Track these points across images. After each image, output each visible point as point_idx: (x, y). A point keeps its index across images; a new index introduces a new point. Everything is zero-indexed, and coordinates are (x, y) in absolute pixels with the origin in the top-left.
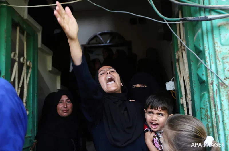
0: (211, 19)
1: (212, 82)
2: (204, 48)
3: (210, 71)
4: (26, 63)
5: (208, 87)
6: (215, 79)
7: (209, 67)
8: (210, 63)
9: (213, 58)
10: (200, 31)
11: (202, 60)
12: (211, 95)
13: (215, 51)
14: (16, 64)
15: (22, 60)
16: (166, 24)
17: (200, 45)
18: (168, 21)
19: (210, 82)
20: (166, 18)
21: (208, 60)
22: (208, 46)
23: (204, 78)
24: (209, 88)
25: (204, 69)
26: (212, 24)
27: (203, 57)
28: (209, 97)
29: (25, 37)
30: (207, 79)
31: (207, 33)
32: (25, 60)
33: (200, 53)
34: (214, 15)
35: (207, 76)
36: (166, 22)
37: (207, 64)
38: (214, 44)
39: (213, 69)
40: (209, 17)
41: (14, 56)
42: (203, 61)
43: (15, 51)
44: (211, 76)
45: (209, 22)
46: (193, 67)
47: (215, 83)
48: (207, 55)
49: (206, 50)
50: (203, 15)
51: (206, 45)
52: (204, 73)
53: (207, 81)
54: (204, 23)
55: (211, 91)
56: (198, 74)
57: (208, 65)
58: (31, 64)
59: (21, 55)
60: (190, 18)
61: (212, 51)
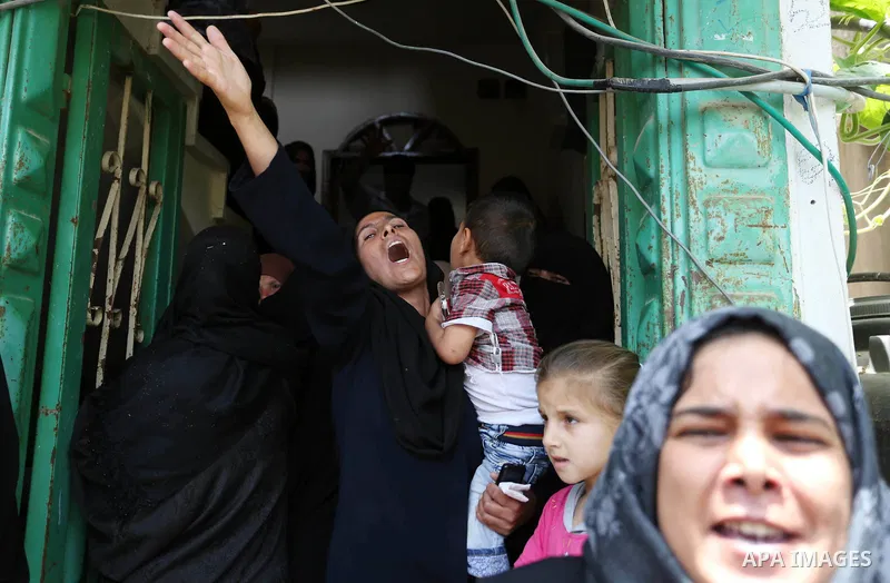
0: (678, 89)
1: (674, 268)
2: (658, 171)
3: (669, 239)
4: (145, 187)
5: (661, 282)
6: (681, 260)
7: (668, 229)
8: (672, 214)
9: (680, 202)
10: (650, 123)
11: (651, 205)
12: (666, 308)
13: (687, 182)
14: (116, 187)
15: (132, 177)
16: (558, 93)
17: (648, 160)
18: (562, 86)
19: (667, 268)
20: (555, 76)
21: (666, 205)
22: (670, 166)
23: (653, 258)
24: (664, 287)
25: (654, 232)
26: (683, 102)
27: (655, 199)
28: (661, 311)
29: (147, 110)
30: (661, 259)
31: (670, 123)
32: (143, 180)
33: (648, 185)
34: (691, 79)
35: (660, 252)
36: (558, 90)
37: (663, 217)
38: (686, 161)
39: (679, 233)
40: (675, 81)
41: (112, 162)
42: (652, 210)
43: (115, 147)
44: (670, 252)
45: (675, 96)
46: (629, 227)
47: (680, 274)
48: (664, 191)
49: (662, 176)
50: (661, 75)
51: (664, 162)
52: (654, 243)
53: (661, 267)
54: (662, 97)
55: (668, 295)
56: (637, 246)
57: (665, 221)
58: (161, 191)
59: (132, 160)
60: (619, 81)
61: (678, 179)
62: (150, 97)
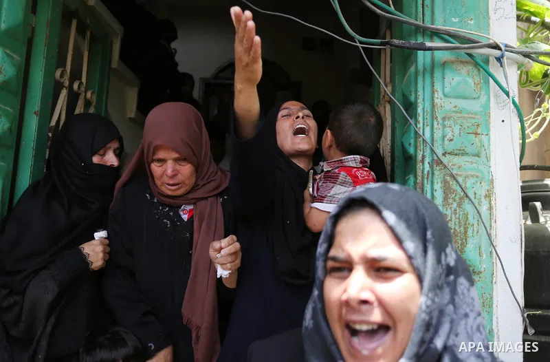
0: (430, 49)
1: (423, 157)
2: (416, 98)
3: (421, 139)
4: (84, 94)
5: (416, 165)
6: (428, 152)
7: (421, 133)
8: (424, 125)
9: (429, 117)
10: (413, 69)
11: (411, 119)
12: (418, 181)
13: (433, 105)
14: (64, 93)
15: (76, 86)
16: (358, 47)
17: (411, 92)
18: (361, 43)
19: (419, 157)
20: (357, 37)
21: (420, 119)
22: (424, 96)
23: (411, 151)
24: (417, 168)
25: (412, 135)
26: (433, 58)
27: (414, 115)
28: (415, 183)
29: (86, 42)
30: (416, 151)
31: (425, 69)
32: (83, 89)
33: (410, 107)
34: (438, 43)
35: (416, 147)
36: (358, 45)
37: (418, 126)
38: (433, 92)
39: (427, 136)
40: (428, 44)
41: (62, 76)
42: (412, 122)
43: (64, 66)
44: (422, 147)
45: (428, 53)
46: (398, 132)
47: (427, 160)
48: (420, 110)
49: (419, 101)
50: (420, 40)
51: (420, 93)
52: (412, 141)
53: (416, 156)
54: (420, 53)
55: (419, 173)
56: (402, 143)
57: (420, 128)
58: (94, 98)
59: (75, 76)
60: (396, 42)
61: (428, 104)
62: (88, 33)
